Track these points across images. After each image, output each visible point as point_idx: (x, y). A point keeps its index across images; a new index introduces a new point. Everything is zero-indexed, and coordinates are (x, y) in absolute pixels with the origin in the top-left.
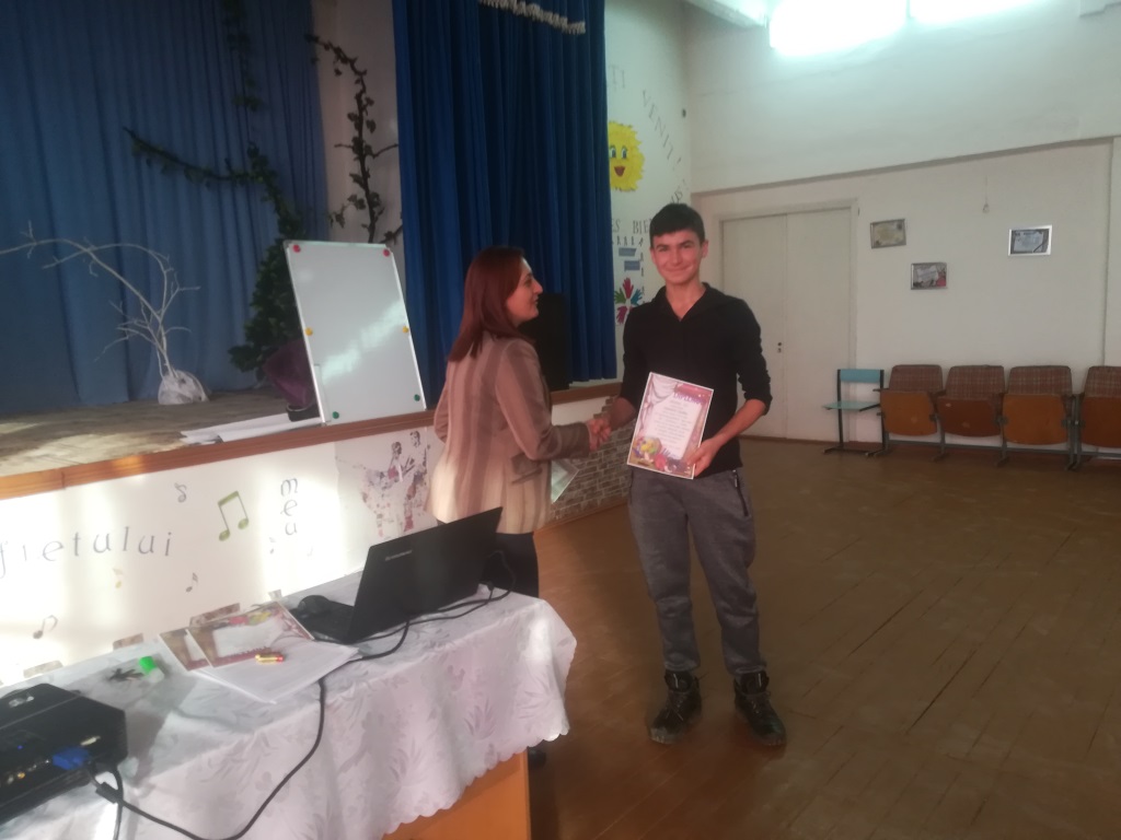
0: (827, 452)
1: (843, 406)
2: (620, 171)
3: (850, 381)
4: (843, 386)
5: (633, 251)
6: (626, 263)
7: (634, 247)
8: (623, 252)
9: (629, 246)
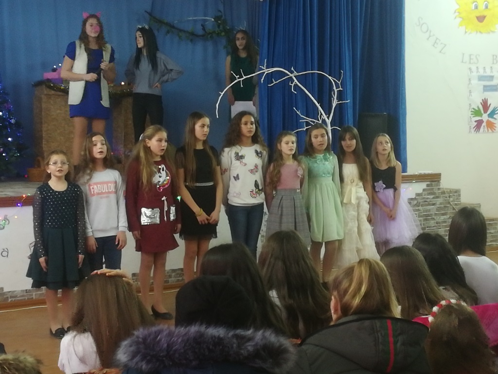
2: (481, 19)
5: (491, 78)
6: (485, 86)
7: (492, 74)
8: (481, 78)
9: (488, 73)
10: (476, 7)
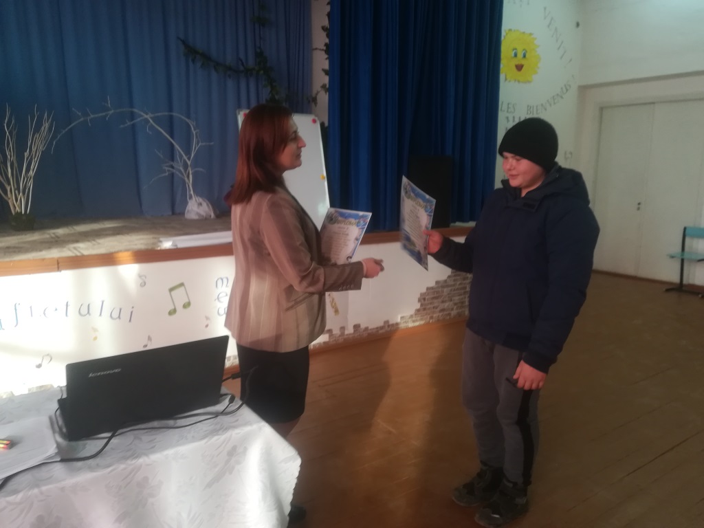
0: (668, 290)
1: (686, 256)
2: (519, 68)
3: (693, 236)
4: (687, 240)
10: (516, 55)
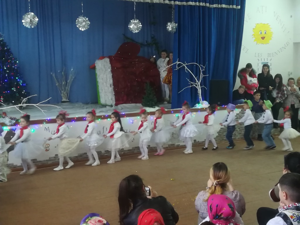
2: (263, 38)
9: (266, 61)
10: (261, 33)
